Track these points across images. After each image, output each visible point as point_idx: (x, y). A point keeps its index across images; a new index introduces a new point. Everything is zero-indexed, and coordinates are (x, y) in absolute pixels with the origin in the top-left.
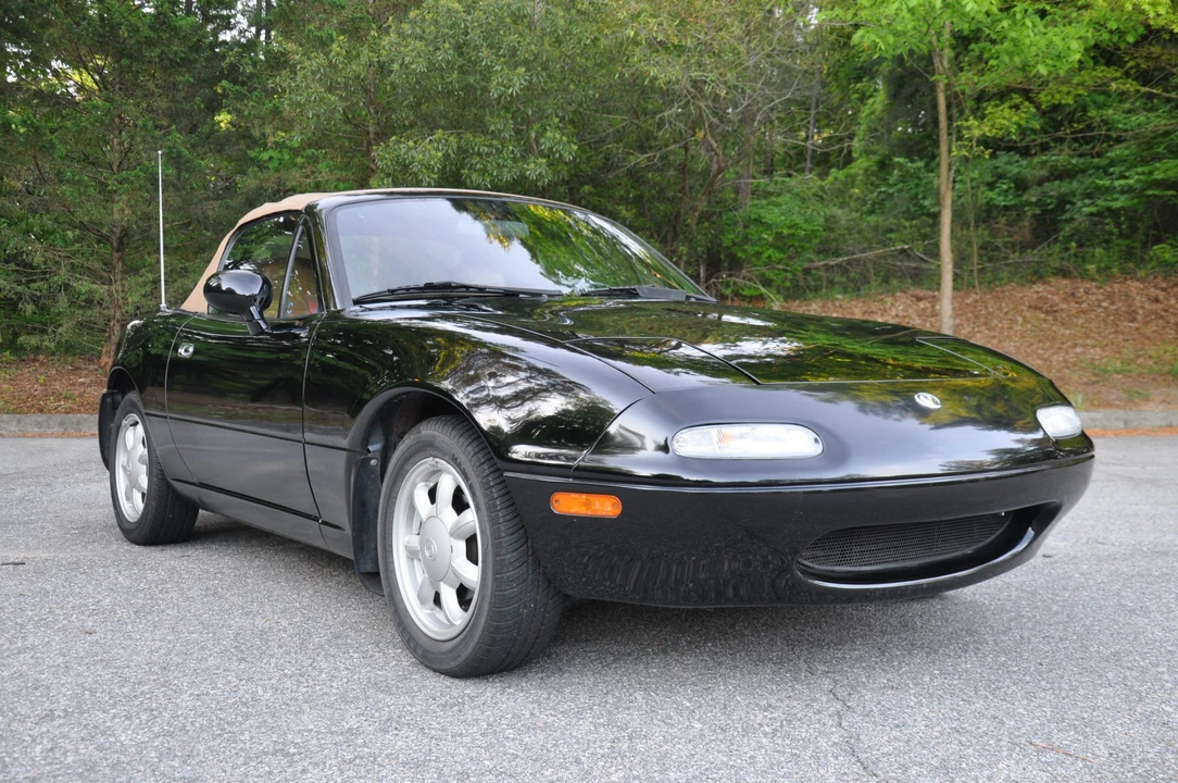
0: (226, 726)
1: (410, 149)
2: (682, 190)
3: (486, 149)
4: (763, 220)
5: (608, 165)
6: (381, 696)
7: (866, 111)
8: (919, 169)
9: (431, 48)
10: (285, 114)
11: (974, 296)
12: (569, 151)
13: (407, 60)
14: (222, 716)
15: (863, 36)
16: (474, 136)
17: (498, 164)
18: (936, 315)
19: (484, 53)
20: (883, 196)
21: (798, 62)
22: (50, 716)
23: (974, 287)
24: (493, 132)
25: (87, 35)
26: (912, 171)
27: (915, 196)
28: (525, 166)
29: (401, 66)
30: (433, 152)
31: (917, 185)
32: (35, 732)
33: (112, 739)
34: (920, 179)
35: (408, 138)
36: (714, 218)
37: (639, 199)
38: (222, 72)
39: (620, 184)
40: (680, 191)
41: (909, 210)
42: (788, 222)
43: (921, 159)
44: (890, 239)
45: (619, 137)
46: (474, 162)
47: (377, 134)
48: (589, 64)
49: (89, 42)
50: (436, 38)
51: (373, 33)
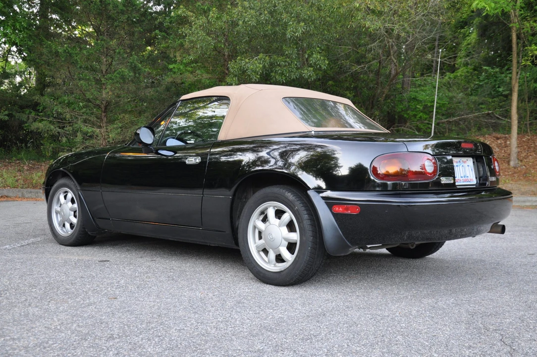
0: (197, 346)
1: (247, 63)
2: (377, 84)
3: (283, 63)
4: (418, 99)
5: (341, 70)
6: (269, 333)
7: (465, 43)
8: (496, 72)
9: (258, 14)
10: (186, 46)
11: (527, 137)
12: (324, 64)
13: (246, 19)
14: (194, 341)
15: (478, 4)
16: (278, 57)
17: (289, 71)
18: (507, 147)
19: (284, 15)
20: (476, 86)
21: (441, 18)
22: (112, 337)
23: (527, 132)
24: (287, 54)
25: (94, 9)
26: (493, 73)
27: (494, 86)
28: (302, 72)
29: (243, 22)
30: (257, 65)
31: (495, 81)
32: (107, 345)
33: (144, 350)
34: (496, 77)
35: (246, 58)
36: (392, 97)
37: (355, 88)
38: (155, 26)
39: (347, 81)
40: (376, 84)
41: (491, 93)
42: (430, 100)
43: (497, 68)
44: (482, 108)
45: (348, 56)
46: (277, 69)
47: (229, 56)
48: (333, 21)
49: (94, 13)
50: (260, 8)
51: (229, 6)
